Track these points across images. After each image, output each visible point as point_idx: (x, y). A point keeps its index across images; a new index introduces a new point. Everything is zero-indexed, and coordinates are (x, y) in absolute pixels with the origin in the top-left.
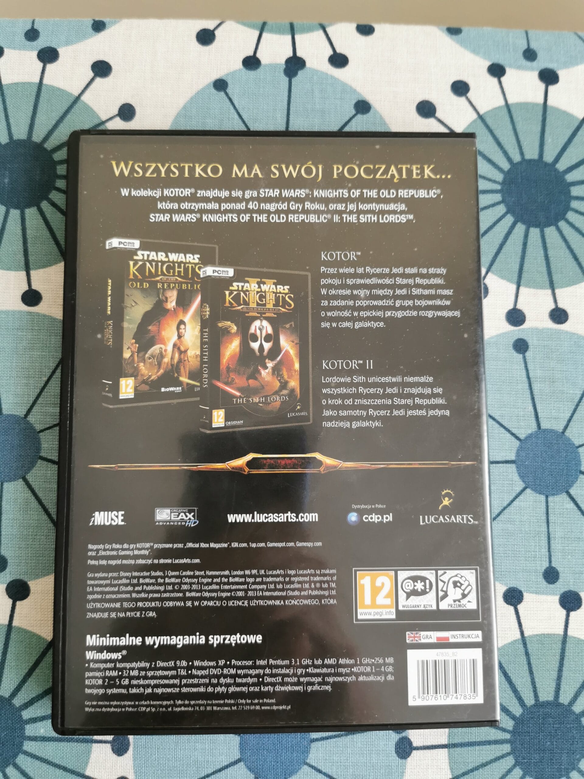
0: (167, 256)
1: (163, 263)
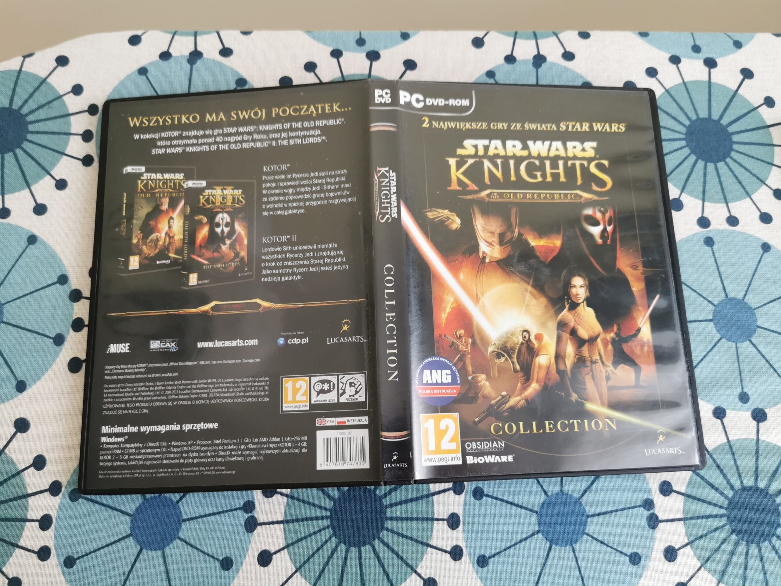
0: (163, 176)
1: (160, 180)
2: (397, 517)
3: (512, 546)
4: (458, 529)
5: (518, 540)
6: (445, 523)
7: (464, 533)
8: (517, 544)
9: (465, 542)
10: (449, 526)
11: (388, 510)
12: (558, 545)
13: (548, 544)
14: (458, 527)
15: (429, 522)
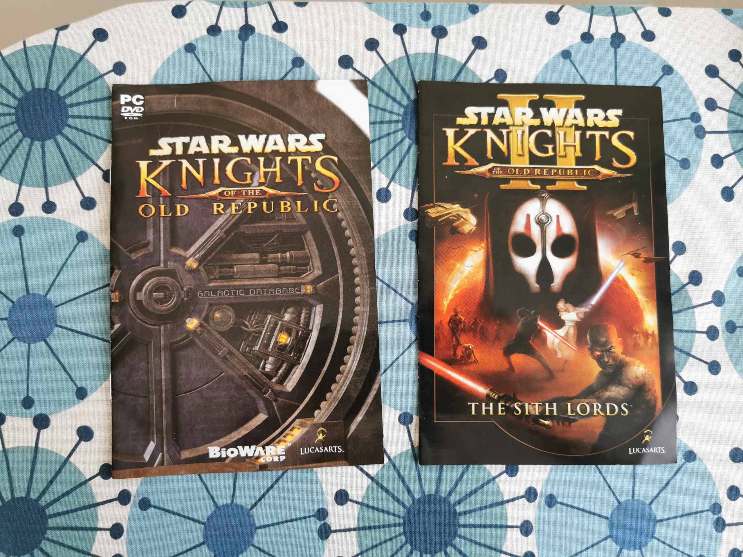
2: (470, 525)
3: (583, 551)
4: (530, 536)
5: (589, 545)
6: (518, 530)
7: (537, 539)
8: (588, 548)
9: (538, 548)
10: (521, 532)
11: (460, 518)
12: (627, 548)
13: (618, 548)
14: (530, 534)
15: (501, 529)
